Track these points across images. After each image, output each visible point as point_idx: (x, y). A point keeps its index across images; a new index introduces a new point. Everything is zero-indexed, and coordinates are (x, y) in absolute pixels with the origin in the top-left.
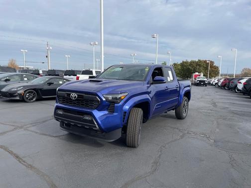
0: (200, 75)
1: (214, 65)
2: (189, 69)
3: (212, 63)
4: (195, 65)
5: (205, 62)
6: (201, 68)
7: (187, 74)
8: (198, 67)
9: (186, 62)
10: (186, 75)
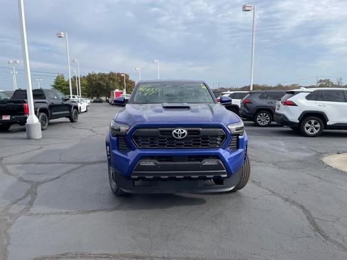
0: (122, 93)
1: (130, 79)
2: (100, 84)
3: (127, 76)
4: (107, 79)
5: (119, 75)
6: (116, 84)
7: (98, 91)
8: (111, 82)
9: (94, 75)
10: (96, 92)
